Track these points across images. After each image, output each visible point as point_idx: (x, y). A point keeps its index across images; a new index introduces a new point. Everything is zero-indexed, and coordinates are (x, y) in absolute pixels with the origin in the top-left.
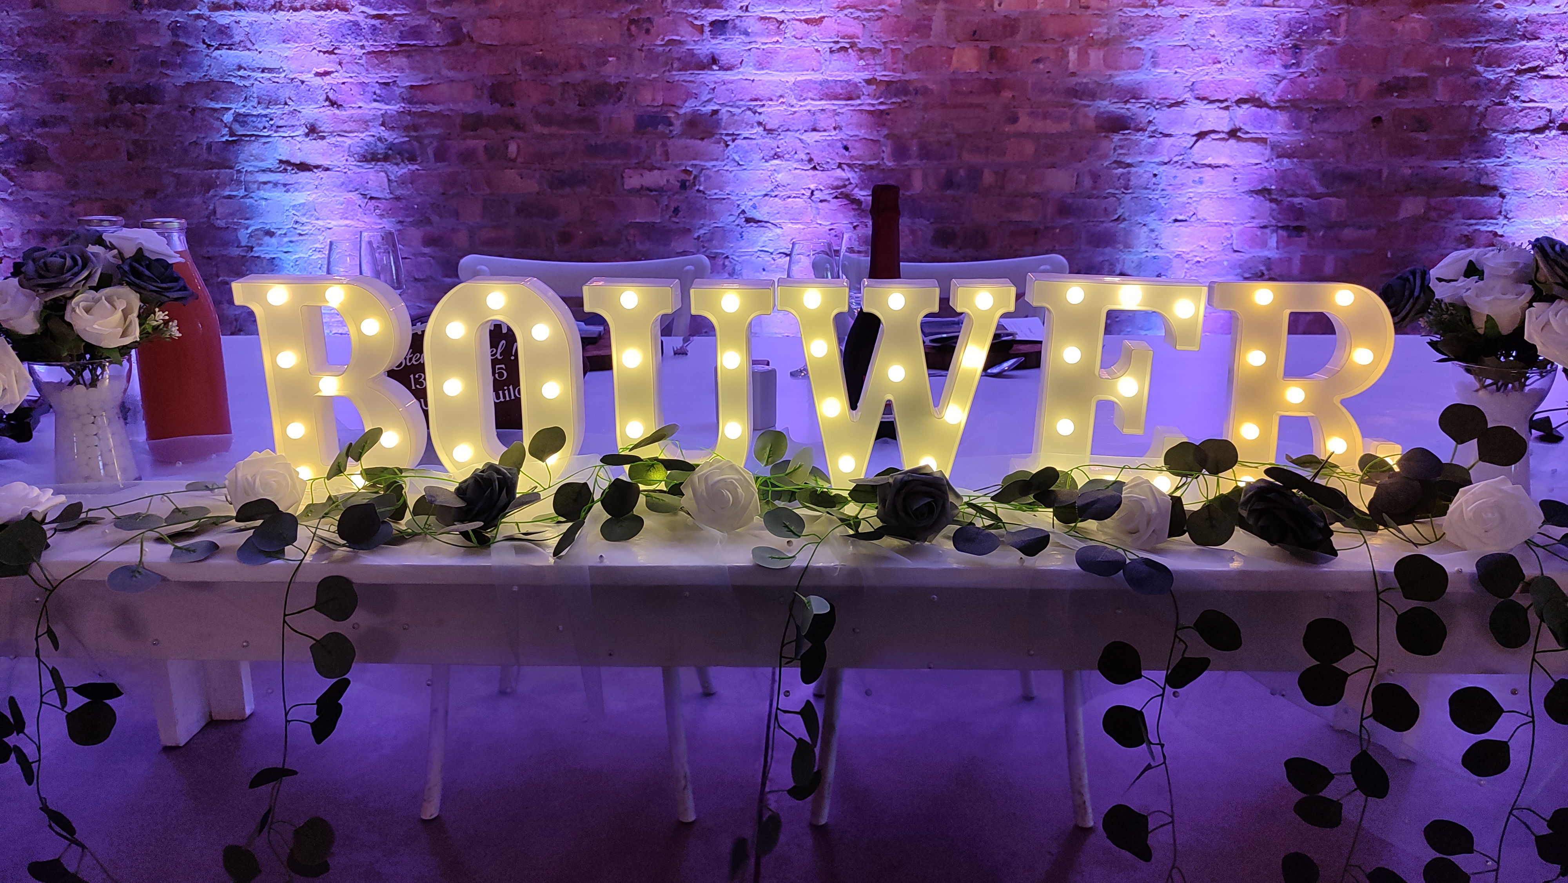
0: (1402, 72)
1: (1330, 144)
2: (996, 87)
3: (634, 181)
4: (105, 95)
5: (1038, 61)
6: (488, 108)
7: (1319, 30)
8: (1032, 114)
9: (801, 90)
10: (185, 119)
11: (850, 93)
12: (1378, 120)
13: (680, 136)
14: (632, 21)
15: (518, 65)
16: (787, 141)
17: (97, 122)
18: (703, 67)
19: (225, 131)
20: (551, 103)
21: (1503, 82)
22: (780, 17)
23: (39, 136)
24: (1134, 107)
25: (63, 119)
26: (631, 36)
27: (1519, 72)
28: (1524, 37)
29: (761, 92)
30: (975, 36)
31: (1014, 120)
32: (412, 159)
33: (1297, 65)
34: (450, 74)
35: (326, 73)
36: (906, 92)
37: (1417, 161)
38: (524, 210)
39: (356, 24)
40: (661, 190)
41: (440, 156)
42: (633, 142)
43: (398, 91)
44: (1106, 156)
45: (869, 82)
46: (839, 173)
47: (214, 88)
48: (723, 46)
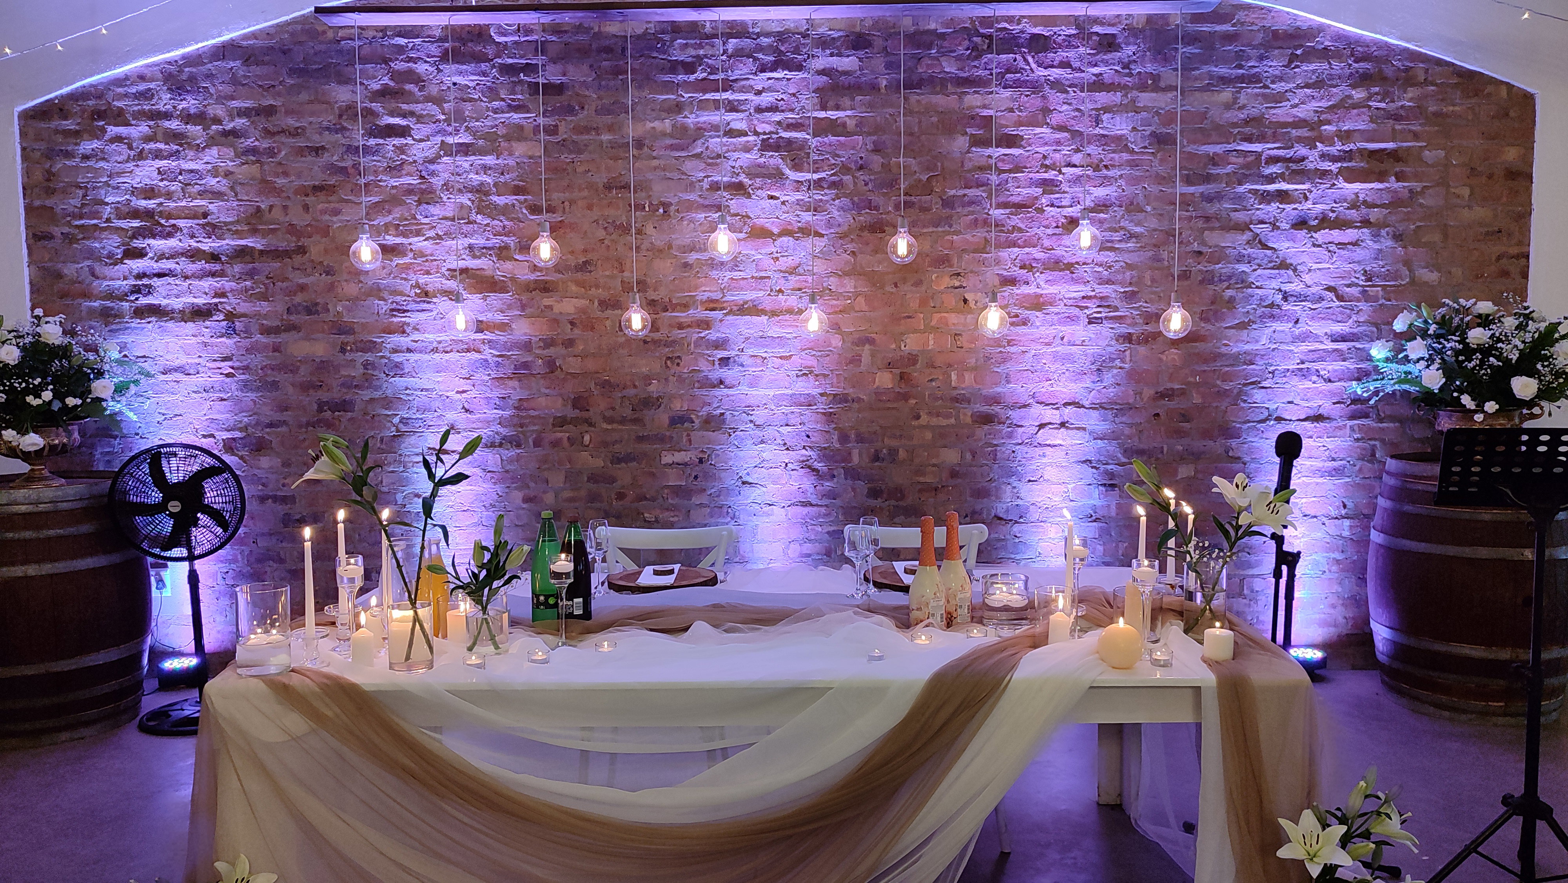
0: (1169, 385)
1: (1127, 431)
2: (905, 397)
3: (667, 458)
4: (315, 407)
5: (931, 380)
6: (571, 413)
7: (1112, 360)
8: (930, 414)
9: (778, 400)
10: (367, 421)
11: (809, 401)
12: (1157, 415)
13: (699, 430)
14: (668, 358)
15: (592, 386)
16: (770, 432)
17: (308, 424)
18: (714, 387)
19: (393, 429)
20: (613, 409)
21: (1235, 391)
22: (764, 355)
23: (268, 433)
24: (997, 409)
25: (285, 423)
26: (667, 367)
27: (1245, 385)
28: (1245, 363)
29: (752, 401)
30: (890, 366)
31: (918, 417)
32: (518, 446)
33: (1101, 381)
34: (547, 391)
35: (464, 392)
36: (846, 401)
37: (1185, 441)
38: (593, 478)
39: (486, 360)
40: (686, 464)
41: (537, 443)
42: (668, 434)
43: (511, 402)
44: (980, 440)
45: (822, 395)
46: (804, 452)
47: (389, 402)
48: (727, 373)
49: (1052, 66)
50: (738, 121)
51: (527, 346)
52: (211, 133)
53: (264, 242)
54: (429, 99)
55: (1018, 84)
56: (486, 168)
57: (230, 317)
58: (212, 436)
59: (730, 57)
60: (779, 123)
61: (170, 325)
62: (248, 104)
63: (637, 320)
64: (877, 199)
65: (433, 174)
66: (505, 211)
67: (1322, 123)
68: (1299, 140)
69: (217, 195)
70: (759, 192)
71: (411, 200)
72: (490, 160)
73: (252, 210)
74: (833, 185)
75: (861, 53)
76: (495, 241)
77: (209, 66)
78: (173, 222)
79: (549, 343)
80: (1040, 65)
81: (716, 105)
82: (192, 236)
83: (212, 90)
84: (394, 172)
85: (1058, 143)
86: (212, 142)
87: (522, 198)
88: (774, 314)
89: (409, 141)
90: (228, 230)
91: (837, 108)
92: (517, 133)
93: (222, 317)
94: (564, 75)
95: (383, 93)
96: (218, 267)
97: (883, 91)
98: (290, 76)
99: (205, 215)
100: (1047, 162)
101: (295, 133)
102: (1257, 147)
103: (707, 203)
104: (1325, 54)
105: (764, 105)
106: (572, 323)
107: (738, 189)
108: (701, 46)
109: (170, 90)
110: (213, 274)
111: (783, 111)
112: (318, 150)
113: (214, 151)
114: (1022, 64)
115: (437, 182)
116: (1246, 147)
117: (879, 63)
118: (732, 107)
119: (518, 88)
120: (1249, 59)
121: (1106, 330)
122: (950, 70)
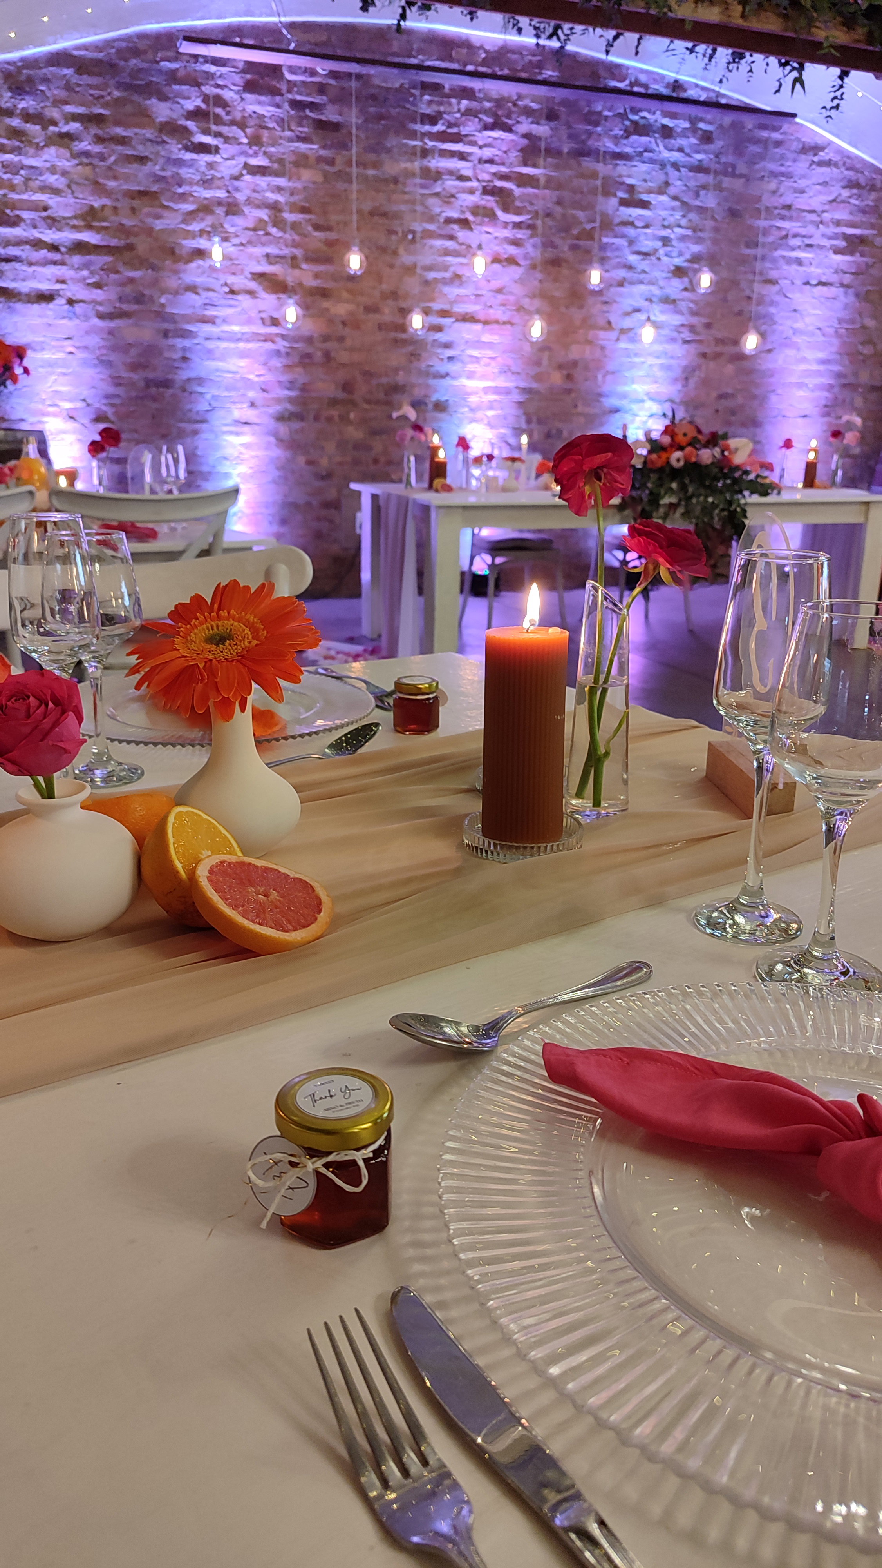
0: (726, 390)
2: (569, 391)
4: (143, 384)
5: (586, 380)
6: (341, 395)
7: (695, 371)
8: (584, 404)
9: (486, 390)
10: (185, 396)
11: (507, 392)
12: (716, 411)
13: (432, 411)
15: (357, 374)
16: (479, 414)
17: (137, 397)
18: (443, 378)
20: (372, 393)
21: (763, 396)
22: (479, 355)
23: (104, 403)
25: (118, 396)
26: (409, 361)
27: (768, 392)
28: (768, 376)
29: (469, 390)
30: (560, 367)
31: (576, 406)
32: (302, 420)
33: (688, 385)
34: (324, 377)
35: (262, 375)
36: (532, 393)
38: (357, 446)
39: (279, 350)
41: (316, 418)
43: (298, 385)
45: (516, 387)
47: (200, 381)
48: (453, 368)
49: (672, 150)
50: (465, 168)
51: (309, 340)
52: (49, 133)
53: (98, 237)
54: (233, 123)
55: (652, 161)
56: (279, 189)
57: (71, 302)
58: (56, 405)
59: (462, 115)
60: (494, 174)
61: (19, 306)
62: (80, 110)
63: (418, 322)
64: (557, 240)
65: (237, 189)
66: (295, 226)
67: (824, 211)
68: (812, 222)
69: (56, 192)
70: (479, 227)
71: (220, 211)
72: (282, 182)
73: (86, 209)
74: (531, 227)
75: (552, 124)
76: (286, 251)
77: (44, 71)
78: (17, 212)
79: (326, 338)
80: (666, 148)
81: (453, 154)
82: (35, 227)
83: (48, 94)
84: (206, 185)
85: (673, 209)
86: (50, 141)
87: (307, 216)
88: (486, 323)
89: (217, 158)
90: (67, 224)
91: (535, 166)
92: (301, 161)
93: (64, 301)
94: (340, 115)
95: (196, 114)
96: (57, 256)
97: (565, 156)
98: (117, 88)
99: (45, 209)
100: (666, 223)
101: (123, 141)
102: (786, 224)
103: (443, 232)
104: (828, 163)
105: (485, 158)
106: (344, 323)
107: (464, 223)
108: (441, 104)
109: (10, 89)
110: (55, 263)
111: (497, 164)
112: (142, 160)
113: (52, 150)
114: (654, 146)
115: (240, 197)
116: (780, 223)
117: (563, 132)
118: (463, 156)
119: (305, 122)
120: (787, 160)
121: (692, 348)
122: (610, 145)
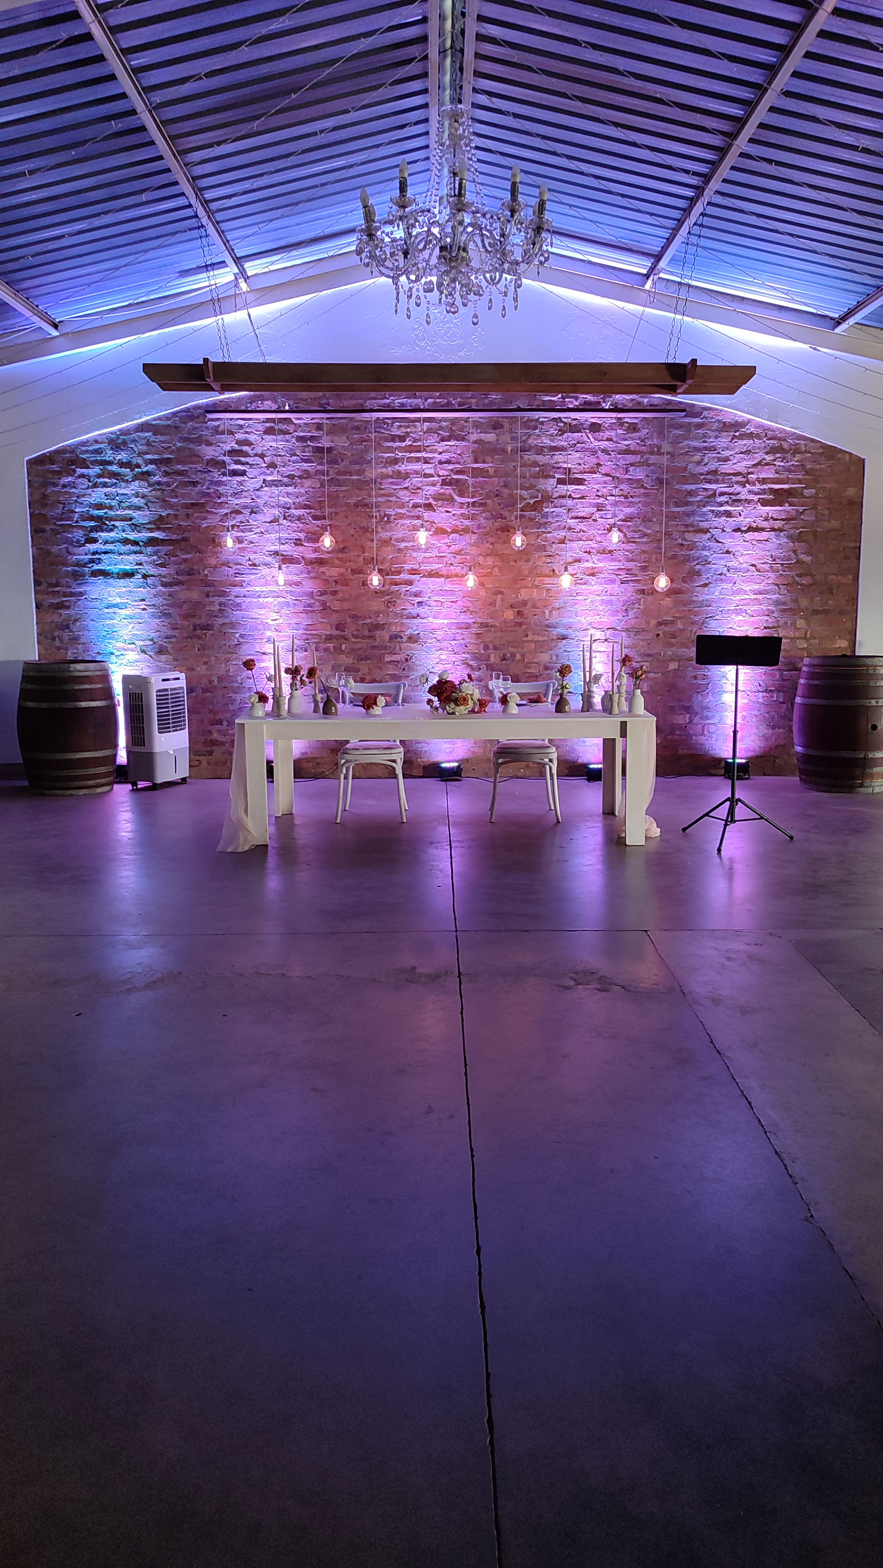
0: (665, 618)
1: (641, 643)
2: (520, 624)
3: (388, 659)
4: (192, 627)
5: (535, 615)
6: (336, 633)
7: (634, 604)
8: (533, 634)
9: (450, 625)
10: (221, 636)
11: (467, 626)
12: (658, 635)
13: (406, 642)
14: (389, 602)
15: (347, 617)
16: (445, 644)
17: (188, 637)
18: (414, 618)
19: (236, 640)
20: (358, 630)
21: (701, 622)
22: (442, 600)
23: (165, 642)
24: (570, 631)
25: (175, 636)
26: (388, 607)
27: (706, 618)
28: (706, 606)
29: (435, 626)
30: (512, 606)
31: (527, 636)
32: (306, 651)
33: (627, 616)
34: (322, 620)
35: (276, 620)
36: (488, 627)
37: (674, 649)
39: (288, 602)
40: (398, 662)
42: (388, 644)
43: (302, 626)
44: (561, 648)
45: (474, 623)
46: (464, 655)
47: (233, 625)
48: (421, 610)
49: (603, 440)
50: (428, 469)
51: (311, 595)
52: (135, 473)
53: (164, 534)
54: (256, 455)
55: (584, 450)
56: (288, 494)
57: (145, 577)
58: (134, 643)
59: (424, 433)
60: (452, 470)
61: (111, 580)
62: (156, 457)
63: (375, 580)
64: (505, 513)
65: (258, 497)
66: (299, 518)
67: (749, 473)
68: (737, 483)
69: (138, 508)
70: (440, 509)
71: (247, 512)
72: (290, 489)
73: (157, 517)
74: (481, 505)
75: (497, 431)
76: (294, 535)
77: (134, 435)
78: (113, 523)
79: (323, 593)
80: (595, 439)
81: (418, 459)
82: (124, 531)
83: (135, 449)
84: (237, 496)
85: (605, 483)
86: (136, 478)
87: (308, 511)
88: (448, 577)
89: (246, 478)
90: (144, 528)
91: (484, 462)
92: (306, 475)
93: (140, 576)
94: (332, 442)
95: (232, 453)
96: (137, 548)
97: (509, 453)
98: (179, 442)
99: (131, 519)
100: (599, 494)
101: (181, 473)
102: (713, 486)
103: (411, 514)
104: (751, 436)
105: (443, 460)
106: (336, 582)
107: (429, 506)
108: (408, 427)
109: (112, 449)
110: (136, 553)
111: (454, 463)
112: (194, 484)
113: (137, 483)
114: (586, 439)
115: (260, 502)
116: (707, 486)
117: (507, 438)
118: (426, 461)
119: (307, 449)
120: (710, 437)
121: (630, 587)
122: (547, 441)
